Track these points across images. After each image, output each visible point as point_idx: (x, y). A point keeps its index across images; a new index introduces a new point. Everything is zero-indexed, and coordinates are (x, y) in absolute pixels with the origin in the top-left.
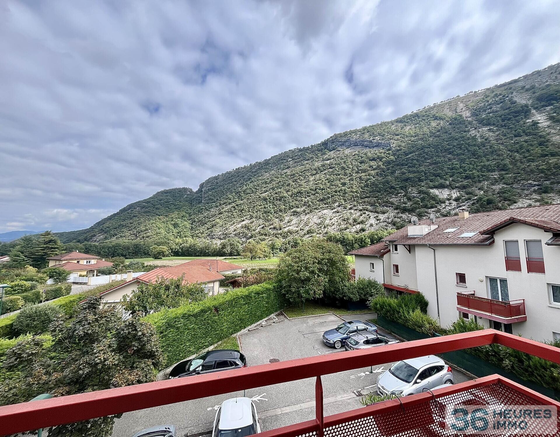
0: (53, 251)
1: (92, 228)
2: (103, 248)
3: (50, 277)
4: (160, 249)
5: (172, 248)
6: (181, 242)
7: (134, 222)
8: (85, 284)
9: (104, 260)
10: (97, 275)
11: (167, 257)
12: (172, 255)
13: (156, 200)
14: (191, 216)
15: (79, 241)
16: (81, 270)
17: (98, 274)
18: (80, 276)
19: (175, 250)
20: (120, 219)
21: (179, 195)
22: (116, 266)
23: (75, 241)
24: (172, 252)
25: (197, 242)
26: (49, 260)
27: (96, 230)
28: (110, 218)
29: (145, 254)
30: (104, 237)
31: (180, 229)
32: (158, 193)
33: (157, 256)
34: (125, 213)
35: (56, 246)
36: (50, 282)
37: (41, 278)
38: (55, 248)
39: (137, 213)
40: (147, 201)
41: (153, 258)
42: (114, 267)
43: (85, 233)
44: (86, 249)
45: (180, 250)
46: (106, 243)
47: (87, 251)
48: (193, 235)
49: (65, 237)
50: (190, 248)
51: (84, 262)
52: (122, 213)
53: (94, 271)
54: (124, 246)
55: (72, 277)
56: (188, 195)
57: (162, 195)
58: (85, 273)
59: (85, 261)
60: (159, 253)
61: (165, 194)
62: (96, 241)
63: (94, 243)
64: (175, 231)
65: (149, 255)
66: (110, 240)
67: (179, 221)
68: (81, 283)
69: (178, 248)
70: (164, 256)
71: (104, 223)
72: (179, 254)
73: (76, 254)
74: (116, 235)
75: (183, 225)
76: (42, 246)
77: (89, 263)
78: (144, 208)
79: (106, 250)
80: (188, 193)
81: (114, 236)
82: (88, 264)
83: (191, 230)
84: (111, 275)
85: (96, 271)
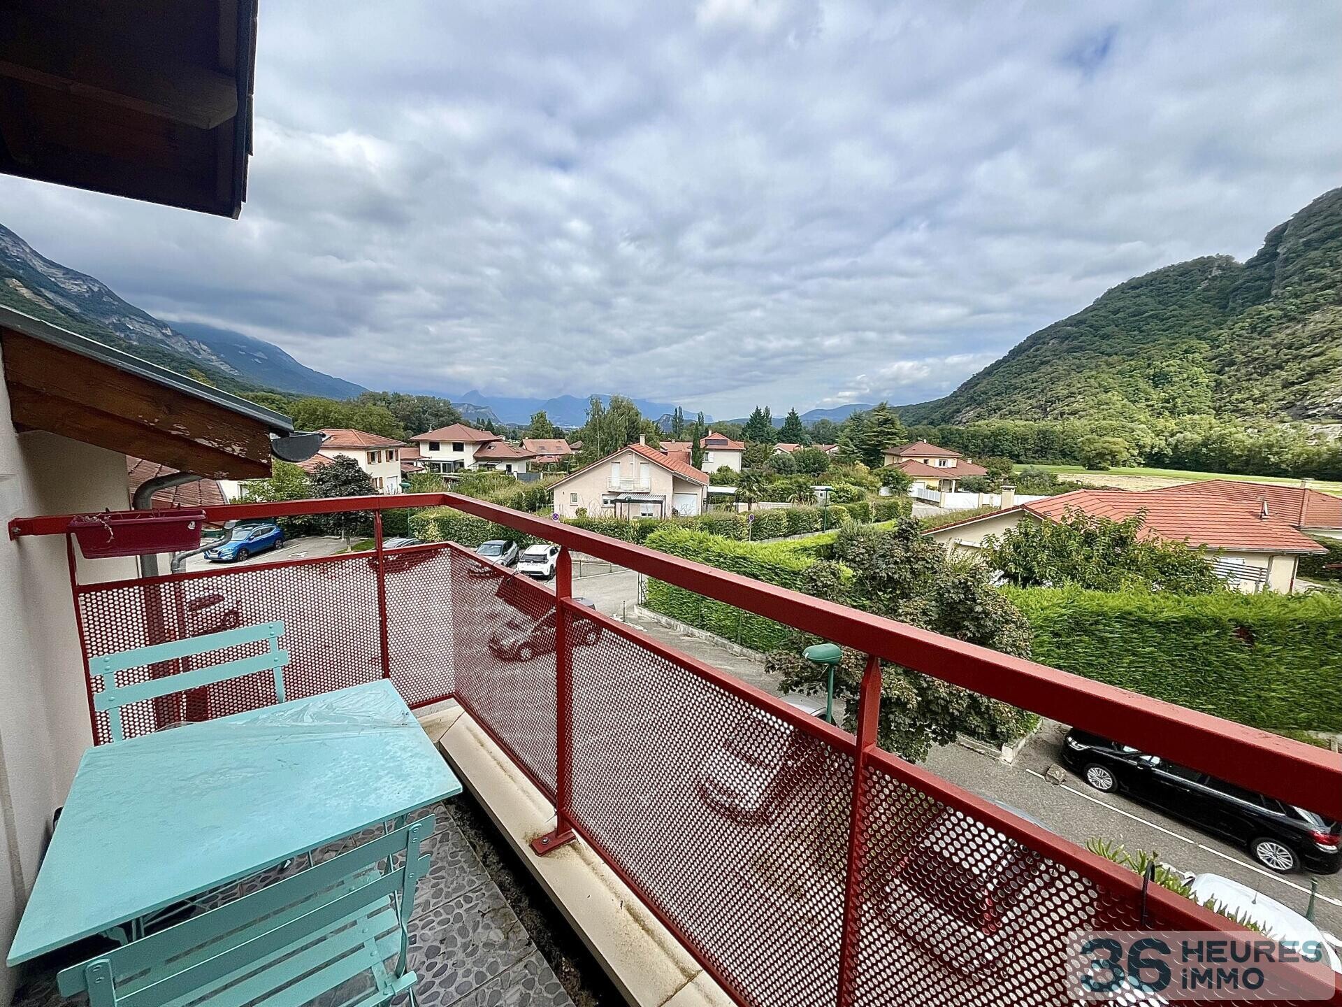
0: (889, 439)
1: (954, 395)
2: (973, 436)
3: (884, 485)
4: (1106, 445)
5: (1141, 443)
6: (1176, 428)
7: (1039, 377)
8: (936, 503)
9: (970, 462)
10: (956, 491)
11: (1124, 466)
12: (1139, 464)
13: (1102, 312)
14: (1218, 347)
15: (931, 423)
16: (930, 477)
17: (959, 490)
18: (928, 487)
19: (1152, 448)
20: (1009, 374)
21: (1178, 286)
22: (993, 475)
23: (925, 422)
24: (1140, 454)
25: (1233, 430)
26: (884, 454)
27: (962, 399)
28: (988, 372)
29: (1064, 455)
30: (976, 414)
31: (1171, 390)
32: (1110, 291)
33: (1094, 462)
34: (1021, 358)
35: (894, 430)
36: (884, 491)
37: (872, 483)
38: (893, 434)
39: (1048, 354)
40: (1076, 321)
41: (1084, 466)
42: (988, 479)
43: (942, 406)
44: (943, 438)
45: (1169, 452)
46: (980, 426)
47: (944, 442)
48: (1221, 407)
49: (911, 415)
50: (1205, 444)
51: (934, 463)
52: (1013, 359)
53: (951, 481)
54: (1015, 433)
55: (916, 489)
56: (1215, 278)
57: (1123, 295)
58: (935, 484)
59: (937, 461)
60: (1101, 455)
61: (1132, 293)
62: (960, 422)
63: (956, 427)
64: (1156, 395)
65: (1075, 458)
66: (987, 421)
67: (1172, 366)
68: (929, 502)
69: (1163, 443)
70: (1115, 463)
71: (976, 385)
72: (1163, 462)
73: (923, 446)
74: (1000, 409)
75: (1185, 376)
76: (875, 430)
77: (944, 464)
78: (1067, 339)
79: (979, 442)
80: (1216, 272)
81: (995, 413)
82: (942, 467)
83: (1215, 391)
84: (981, 494)
85: (954, 482)
